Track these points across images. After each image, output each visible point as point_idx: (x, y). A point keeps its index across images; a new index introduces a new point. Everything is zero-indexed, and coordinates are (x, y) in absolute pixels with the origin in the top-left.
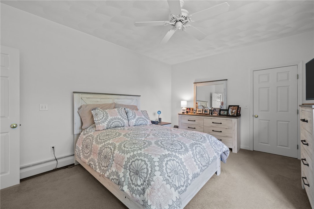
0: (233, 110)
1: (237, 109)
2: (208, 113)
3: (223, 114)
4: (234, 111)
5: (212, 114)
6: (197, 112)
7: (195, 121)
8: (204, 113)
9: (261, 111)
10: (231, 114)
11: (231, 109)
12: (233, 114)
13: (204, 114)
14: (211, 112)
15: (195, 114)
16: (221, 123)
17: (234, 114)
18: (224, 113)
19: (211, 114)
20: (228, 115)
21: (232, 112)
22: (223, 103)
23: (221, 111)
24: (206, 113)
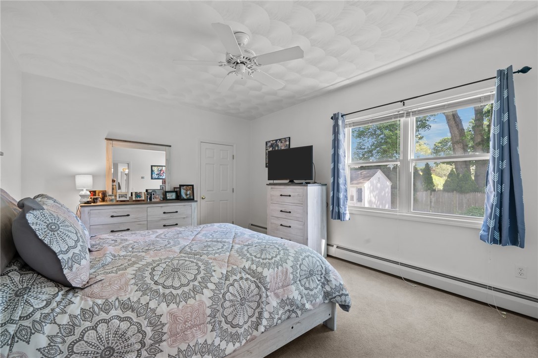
0: (187, 190)
1: (191, 189)
2: (143, 198)
3: (171, 198)
4: (188, 193)
5: (151, 199)
6: (118, 199)
7: (128, 215)
8: (134, 199)
9: (208, 191)
10: (185, 198)
11: (184, 189)
12: (188, 196)
13: (134, 201)
14: (149, 197)
15: (114, 202)
16: (177, 212)
17: (190, 196)
18: (172, 196)
19: (148, 200)
20: (182, 198)
21: (187, 195)
22: (165, 182)
23: (167, 194)
24: (139, 199)
